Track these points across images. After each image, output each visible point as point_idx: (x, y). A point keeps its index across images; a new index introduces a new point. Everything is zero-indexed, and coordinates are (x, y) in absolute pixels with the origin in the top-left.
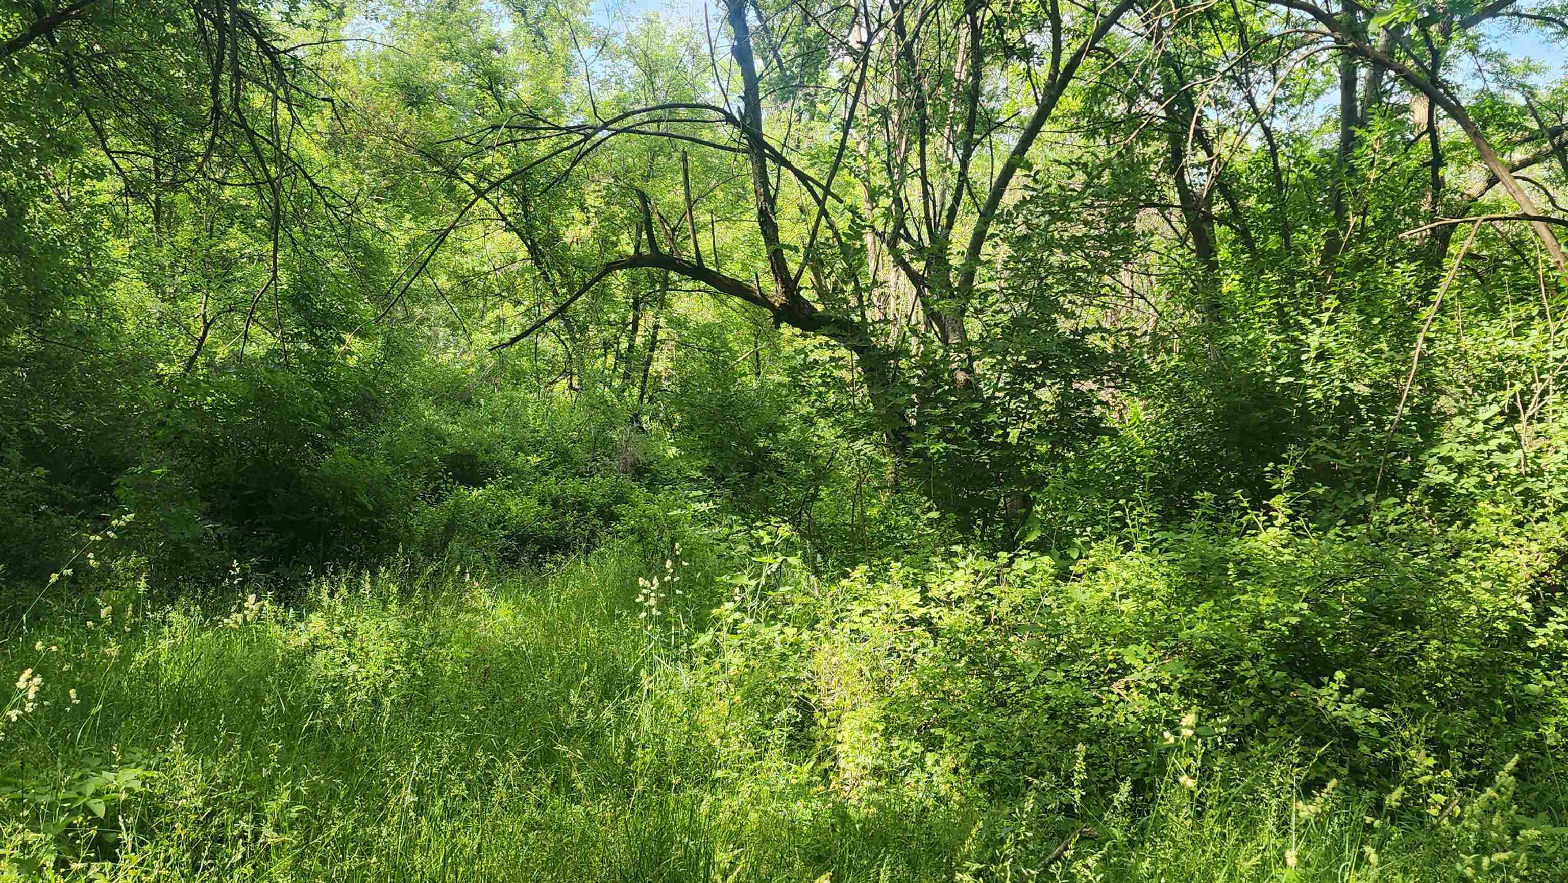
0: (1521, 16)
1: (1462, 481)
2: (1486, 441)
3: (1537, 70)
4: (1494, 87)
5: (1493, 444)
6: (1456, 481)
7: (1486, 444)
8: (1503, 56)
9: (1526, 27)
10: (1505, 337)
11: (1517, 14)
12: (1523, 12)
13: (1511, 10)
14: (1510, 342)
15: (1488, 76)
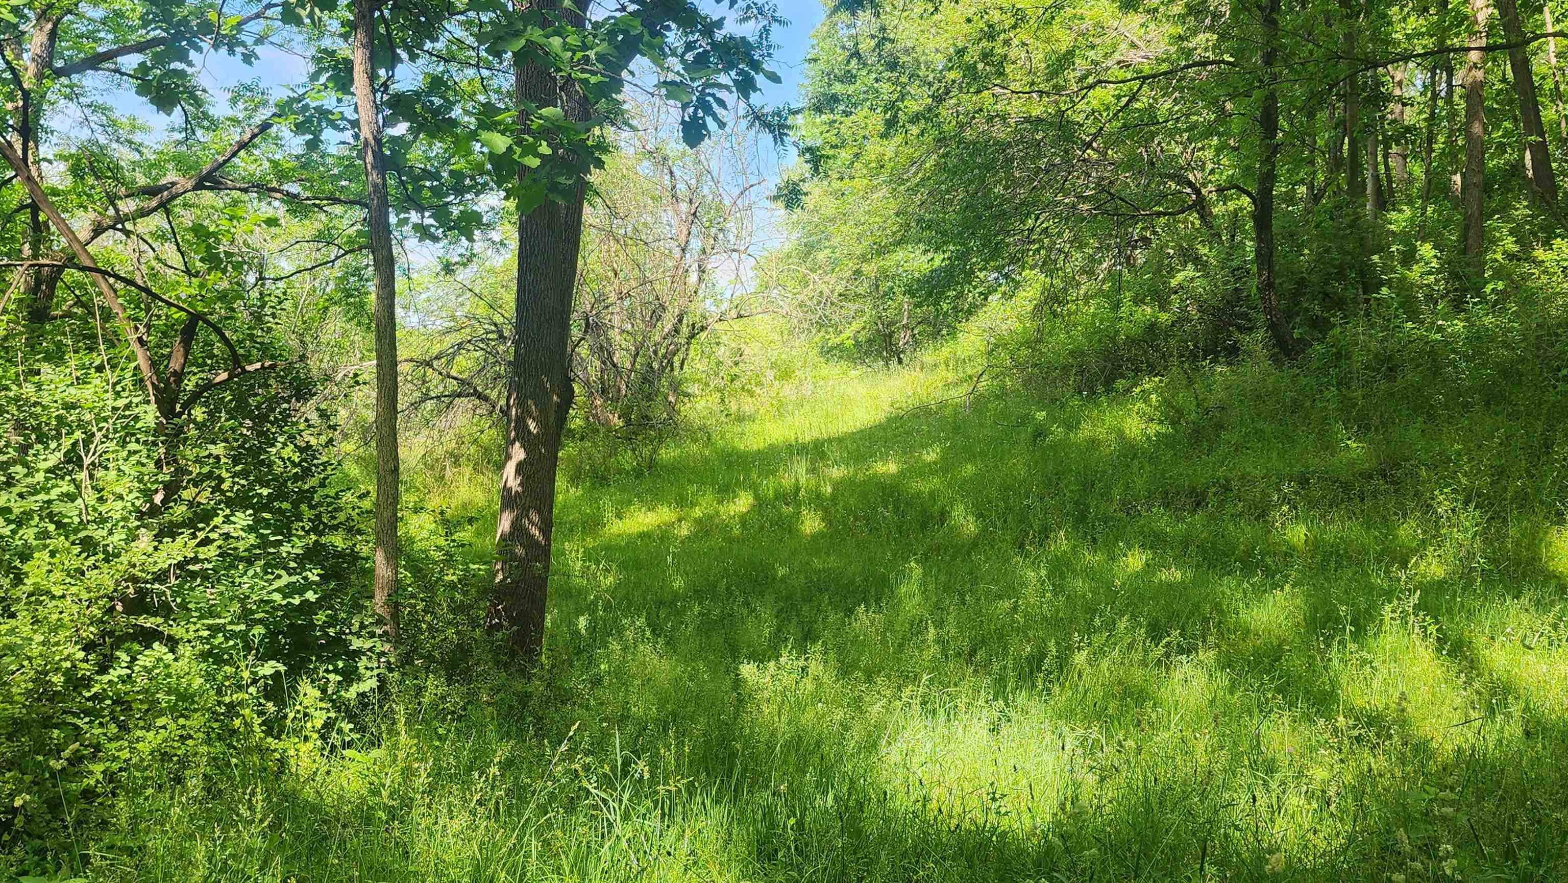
0: (123, 74)
1: (21, 532)
2: (48, 491)
3: (142, 129)
4: (102, 140)
5: (54, 494)
6: (14, 532)
7: (48, 493)
8: (110, 109)
9: (127, 85)
10: (68, 386)
11: (117, 71)
12: (123, 70)
13: (113, 66)
14: (72, 390)
15: (95, 127)
